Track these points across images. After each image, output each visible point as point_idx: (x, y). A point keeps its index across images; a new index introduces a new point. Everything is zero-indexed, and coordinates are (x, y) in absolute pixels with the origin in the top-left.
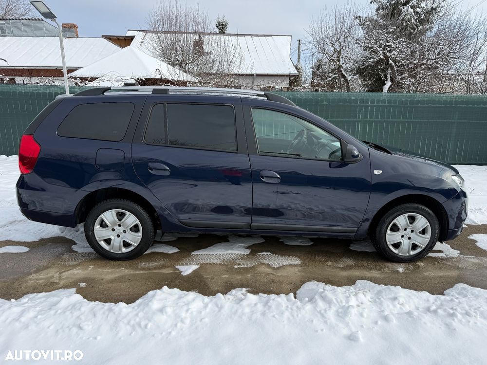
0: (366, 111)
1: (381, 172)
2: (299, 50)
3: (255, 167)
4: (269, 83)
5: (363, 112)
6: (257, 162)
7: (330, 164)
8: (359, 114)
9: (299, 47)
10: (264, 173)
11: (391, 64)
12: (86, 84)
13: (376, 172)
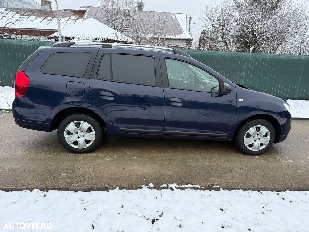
0: (248, 64)
1: (243, 100)
2: (190, 23)
3: (167, 96)
4: (175, 44)
5: (246, 65)
6: (168, 93)
7: (212, 95)
8: (244, 65)
9: (190, 22)
10: (172, 99)
11: (255, 34)
12: (69, 41)
13: (240, 100)
